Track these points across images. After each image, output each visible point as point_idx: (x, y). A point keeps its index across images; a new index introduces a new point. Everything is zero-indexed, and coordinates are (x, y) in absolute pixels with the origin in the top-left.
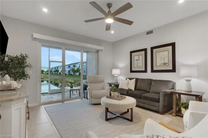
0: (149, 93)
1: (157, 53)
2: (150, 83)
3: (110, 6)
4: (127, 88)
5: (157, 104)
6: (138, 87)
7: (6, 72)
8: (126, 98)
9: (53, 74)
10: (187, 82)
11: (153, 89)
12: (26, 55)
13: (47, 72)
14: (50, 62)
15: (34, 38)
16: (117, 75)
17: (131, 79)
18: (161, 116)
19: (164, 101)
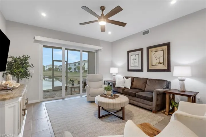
0: (144, 91)
1: (153, 53)
2: (145, 82)
3: (103, 9)
4: (123, 87)
5: (150, 103)
6: (134, 86)
7: (10, 72)
8: (119, 96)
10: (180, 82)
11: (148, 88)
12: (28, 56)
14: (53, 61)
15: (36, 40)
16: (115, 74)
17: (127, 78)
18: (154, 115)
19: (157, 100)
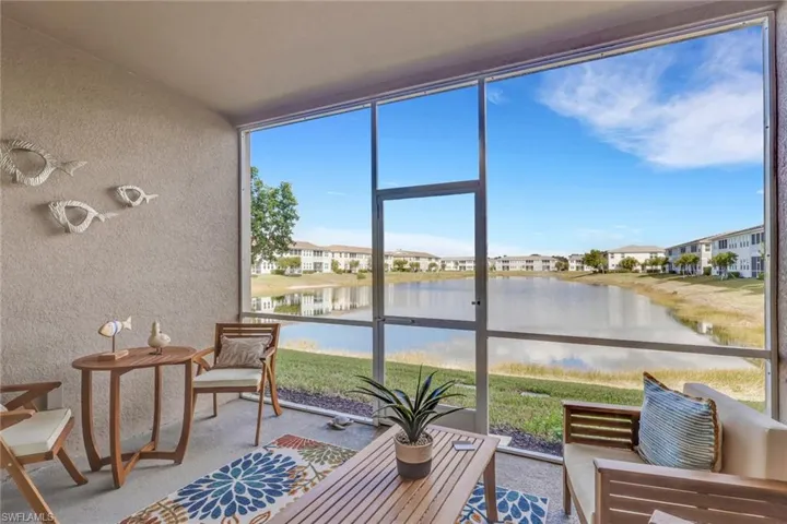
9: (674, 272)
13: (648, 268)
